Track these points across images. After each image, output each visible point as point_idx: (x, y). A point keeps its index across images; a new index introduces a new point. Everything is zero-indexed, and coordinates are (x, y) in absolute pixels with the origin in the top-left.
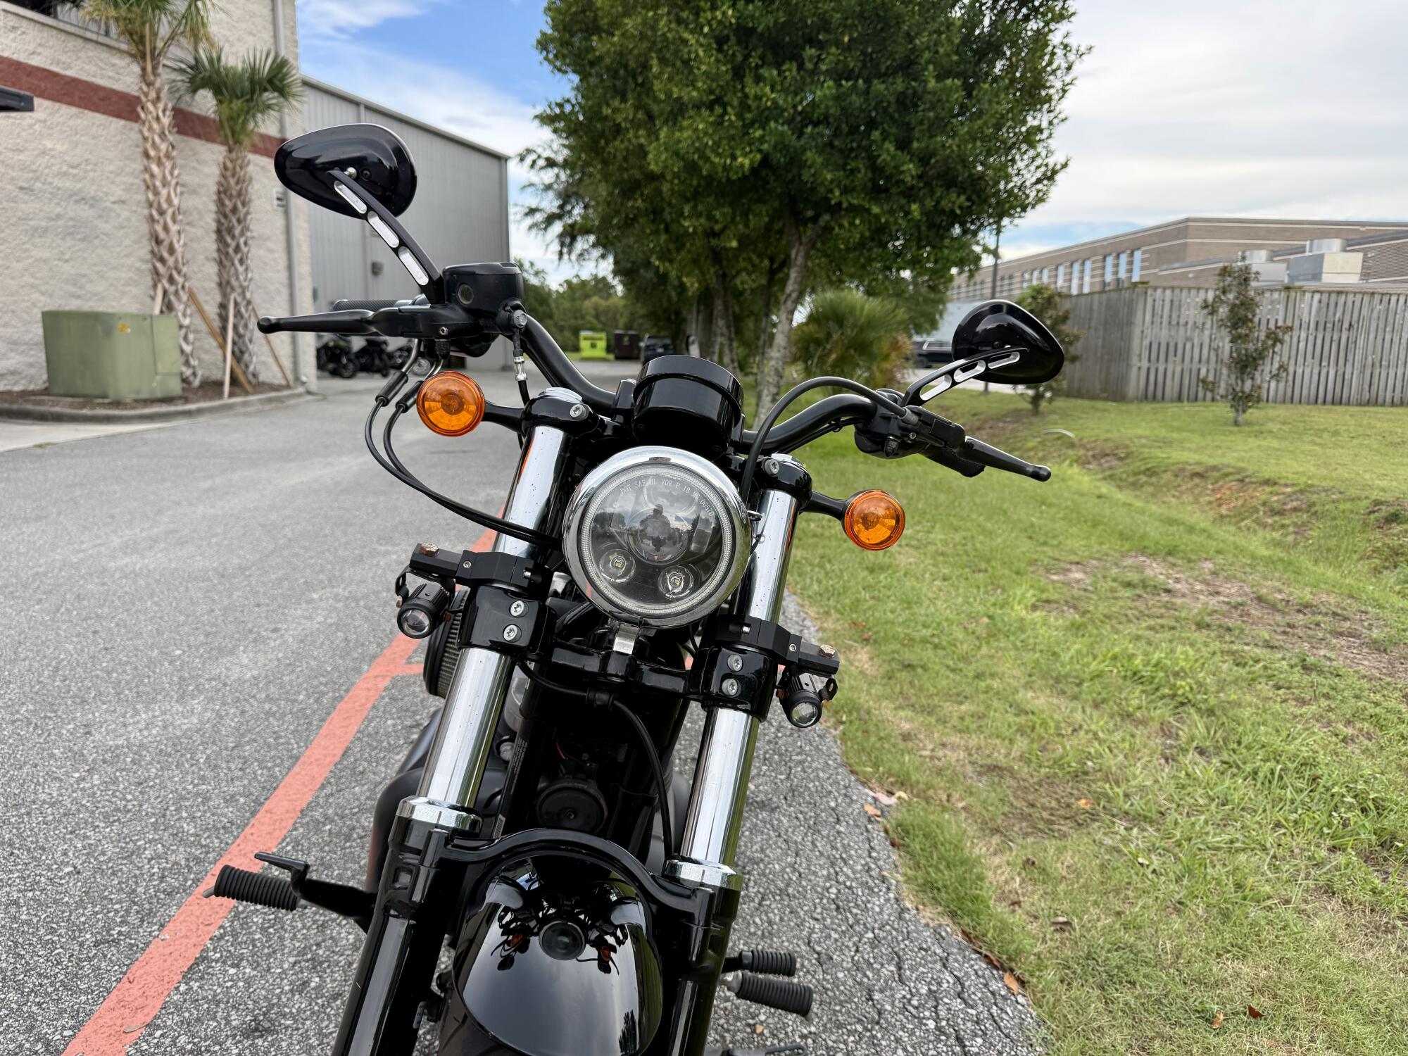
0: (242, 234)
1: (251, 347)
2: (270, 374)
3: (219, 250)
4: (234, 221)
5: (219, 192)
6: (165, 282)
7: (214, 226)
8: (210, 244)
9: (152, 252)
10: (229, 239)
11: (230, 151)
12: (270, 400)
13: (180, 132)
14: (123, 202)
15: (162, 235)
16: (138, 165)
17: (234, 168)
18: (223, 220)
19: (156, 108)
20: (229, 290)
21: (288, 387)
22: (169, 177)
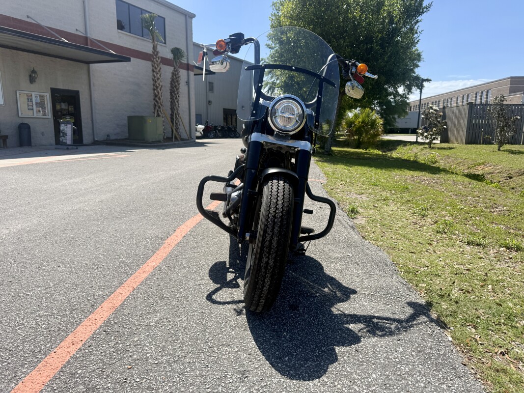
0: (178, 93)
1: (179, 127)
2: (184, 135)
3: (171, 98)
4: (175, 89)
5: (171, 81)
6: (157, 108)
7: (169, 91)
8: (169, 96)
9: (154, 99)
10: (174, 95)
11: (175, 68)
13: (162, 64)
14: (145, 85)
15: (157, 93)
16: (151, 74)
17: (176, 74)
18: (172, 89)
19: (156, 57)
20: (174, 110)
21: (188, 140)
22: (159, 77)
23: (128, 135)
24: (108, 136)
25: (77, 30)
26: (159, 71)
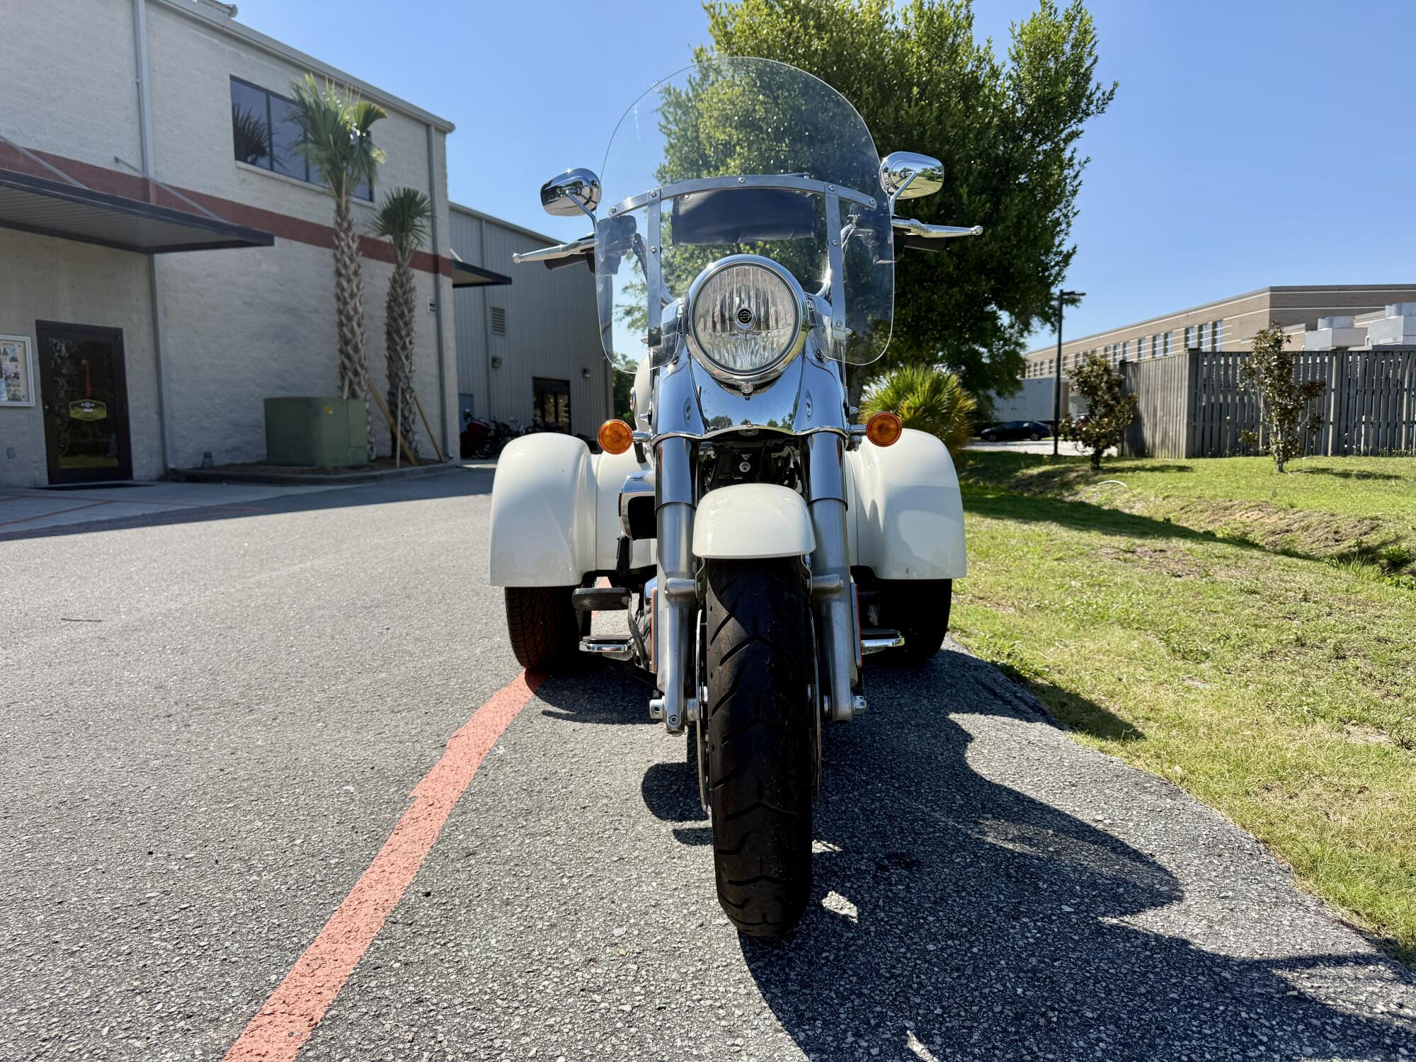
0: (408, 335)
1: (413, 427)
2: (427, 449)
3: (389, 348)
4: (401, 323)
5: (390, 301)
6: (350, 374)
7: (384, 329)
8: (382, 342)
9: (341, 351)
10: (398, 340)
11: (399, 267)
12: (430, 471)
13: (363, 255)
14: (316, 311)
15: (349, 335)
16: (331, 283)
17: (402, 281)
18: (393, 324)
19: (347, 236)
20: (397, 380)
21: (441, 461)
22: (355, 290)
23: (265, 452)
24: (208, 455)
25: (116, 160)
26: (356, 273)
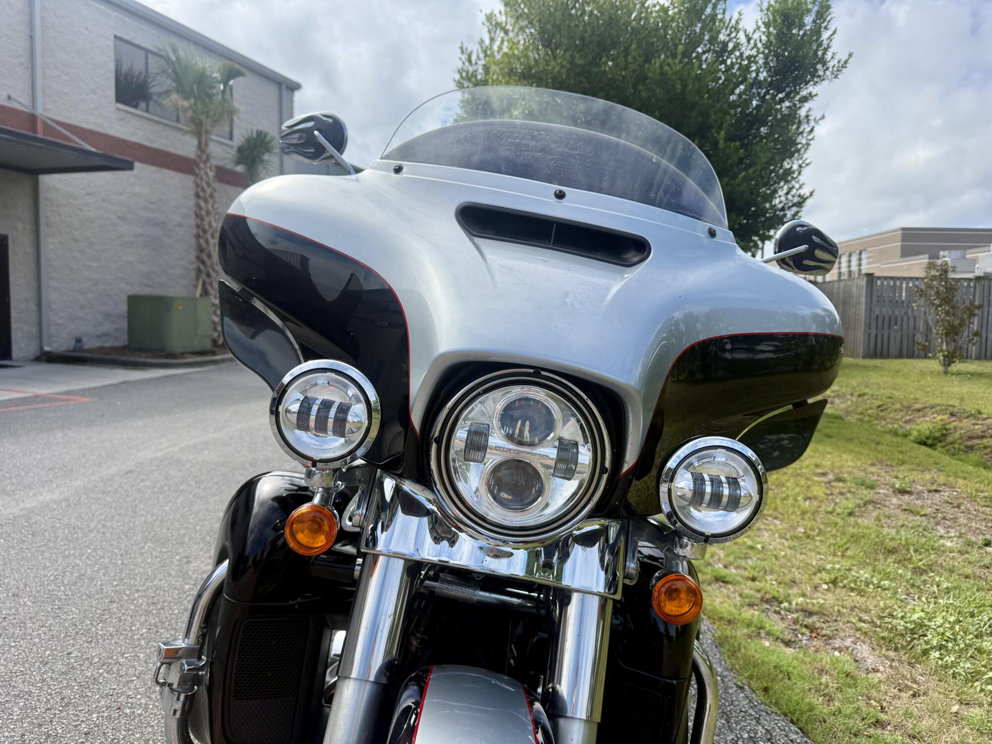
6: (204, 276)
9: (198, 257)
13: (220, 181)
15: (204, 246)
16: (192, 202)
19: (206, 166)
22: (211, 210)
23: (126, 337)
24: (79, 340)
25: (9, 98)
26: (211, 196)
